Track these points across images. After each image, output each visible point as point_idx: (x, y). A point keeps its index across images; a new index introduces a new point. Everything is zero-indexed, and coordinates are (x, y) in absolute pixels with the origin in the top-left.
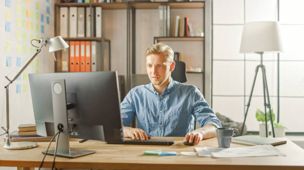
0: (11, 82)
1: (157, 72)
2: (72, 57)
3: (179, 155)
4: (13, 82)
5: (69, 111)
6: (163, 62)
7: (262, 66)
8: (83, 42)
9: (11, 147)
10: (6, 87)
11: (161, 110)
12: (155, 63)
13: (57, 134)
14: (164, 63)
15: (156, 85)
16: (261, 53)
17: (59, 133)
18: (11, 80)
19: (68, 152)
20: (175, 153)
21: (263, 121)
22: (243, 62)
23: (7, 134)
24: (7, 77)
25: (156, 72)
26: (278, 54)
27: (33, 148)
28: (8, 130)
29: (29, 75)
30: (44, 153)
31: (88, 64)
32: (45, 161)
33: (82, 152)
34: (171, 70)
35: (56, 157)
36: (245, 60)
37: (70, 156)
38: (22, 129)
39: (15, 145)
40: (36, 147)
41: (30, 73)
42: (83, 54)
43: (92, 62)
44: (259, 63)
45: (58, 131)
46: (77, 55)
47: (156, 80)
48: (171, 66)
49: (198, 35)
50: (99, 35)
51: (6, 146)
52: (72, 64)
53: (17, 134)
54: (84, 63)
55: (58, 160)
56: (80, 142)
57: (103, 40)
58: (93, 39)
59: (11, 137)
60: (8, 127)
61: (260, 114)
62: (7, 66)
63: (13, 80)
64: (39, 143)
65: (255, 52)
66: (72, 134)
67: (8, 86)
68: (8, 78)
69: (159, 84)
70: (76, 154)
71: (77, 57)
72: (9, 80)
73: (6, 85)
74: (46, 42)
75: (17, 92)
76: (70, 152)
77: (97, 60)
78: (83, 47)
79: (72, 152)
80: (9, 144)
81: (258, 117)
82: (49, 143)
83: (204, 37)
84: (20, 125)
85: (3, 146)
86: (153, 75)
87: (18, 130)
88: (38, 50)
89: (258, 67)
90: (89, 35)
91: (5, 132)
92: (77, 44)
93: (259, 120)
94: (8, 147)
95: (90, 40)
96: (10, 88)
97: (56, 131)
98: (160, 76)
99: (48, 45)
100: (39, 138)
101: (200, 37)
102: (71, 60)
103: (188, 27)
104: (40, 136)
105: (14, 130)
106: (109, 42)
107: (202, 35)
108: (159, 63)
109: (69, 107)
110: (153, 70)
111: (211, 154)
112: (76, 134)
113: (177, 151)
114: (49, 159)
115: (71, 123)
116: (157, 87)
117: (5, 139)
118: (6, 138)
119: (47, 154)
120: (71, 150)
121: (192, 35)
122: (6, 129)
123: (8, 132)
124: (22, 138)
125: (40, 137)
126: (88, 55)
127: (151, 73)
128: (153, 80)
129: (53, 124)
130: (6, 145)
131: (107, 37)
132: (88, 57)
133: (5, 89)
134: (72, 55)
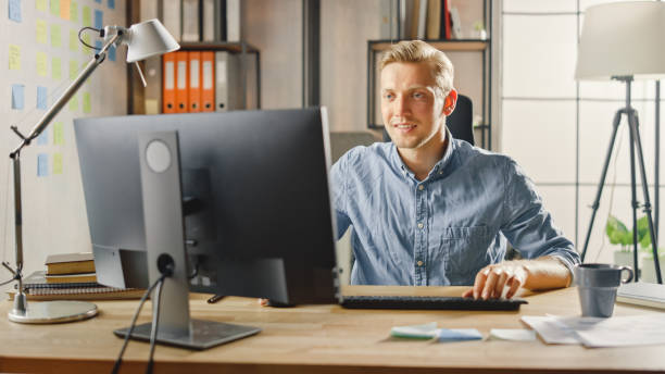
0: (28, 142)
1: (410, 111)
2: (170, 91)
3: (489, 340)
4: (33, 141)
5: (188, 219)
6: (426, 85)
7: (630, 112)
8: (197, 54)
9: (27, 317)
10: (12, 156)
11: (418, 221)
12: (405, 86)
13: (156, 284)
14: (429, 89)
15: (404, 147)
16: (628, 79)
17: (162, 280)
18: (28, 135)
19: (186, 333)
20: (474, 333)
21: (623, 244)
22: (575, 102)
23: (17, 282)
24: (15, 129)
25: (407, 110)
26: (658, 84)
27: (86, 318)
28: (19, 270)
29: (76, 122)
30: (121, 336)
31: (208, 106)
32: (126, 357)
33: (224, 333)
34: (445, 110)
35: (158, 348)
36: (578, 99)
37: (191, 343)
38: (57, 268)
39: (38, 310)
40: (98, 315)
41: (76, 117)
42: (195, 83)
43: (218, 103)
44: (623, 105)
45: (159, 275)
46: (182, 85)
47: (405, 135)
48: (446, 100)
49: (473, 35)
50: (233, 35)
51: (15, 315)
52: (170, 106)
53: (42, 280)
54: (197, 105)
55: (163, 355)
56: (209, 301)
57: (244, 49)
58: (221, 46)
59: (27, 290)
60: (20, 262)
61: (615, 226)
62: (14, 107)
63: (33, 137)
64: (102, 306)
65: (613, 78)
66: (195, 282)
67: (18, 151)
68: (19, 130)
69: (414, 146)
70: (208, 338)
71: (181, 91)
72: (22, 137)
73: (14, 151)
74: (120, 33)
75: (38, 174)
76: (192, 332)
77: (229, 98)
78: (195, 64)
79: (198, 331)
80: (22, 308)
81: (613, 234)
82: (136, 304)
83: (489, 41)
84: (50, 257)
85: (6, 315)
86: (397, 120)
87: (46, 269)
88: (97, 57)
89: (620, 112)
90: (209, 36)
91: (11, 276)
92: (181, 60)
93: (614, 242)
94: (20, 318)
95: (213, 49)
96: (23, 158)
97: (154, 274)
98: (418, 121)
99: (124, 43)
100: (100, 290)
101: (480, 41)
102: (166, 97)
103: (450, 15)
104: (102, 286)
105: (35, 269)
106: (257, 53)
107: (484, 35)
108: (414, 86)
109: (188, 209)
110: (397, 105)
111: (577, 336)
112: (206, 282)
113: (477, 328)
114: (138, 353)
115: (192, 251)
116: (410, 154)
117: (12, 295)
118: (13, 290)
119: (131, 338)
120: (194, 328)
121: (459, 36)
122: (15, 268)
123: (18, 277)
124: (56, 292)
125: (104, 290)
126: (208, 85)
127: (390, 116)
128: (397, 134)
129: (143, 254)
130: (15, 311)
131: (253, 42)
132: (207, 91)
133: (12, 160)
134: (169, 85)
